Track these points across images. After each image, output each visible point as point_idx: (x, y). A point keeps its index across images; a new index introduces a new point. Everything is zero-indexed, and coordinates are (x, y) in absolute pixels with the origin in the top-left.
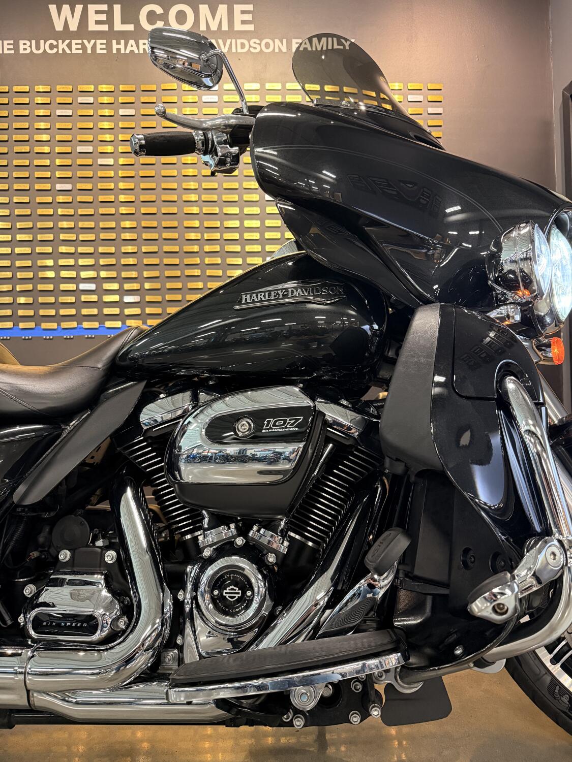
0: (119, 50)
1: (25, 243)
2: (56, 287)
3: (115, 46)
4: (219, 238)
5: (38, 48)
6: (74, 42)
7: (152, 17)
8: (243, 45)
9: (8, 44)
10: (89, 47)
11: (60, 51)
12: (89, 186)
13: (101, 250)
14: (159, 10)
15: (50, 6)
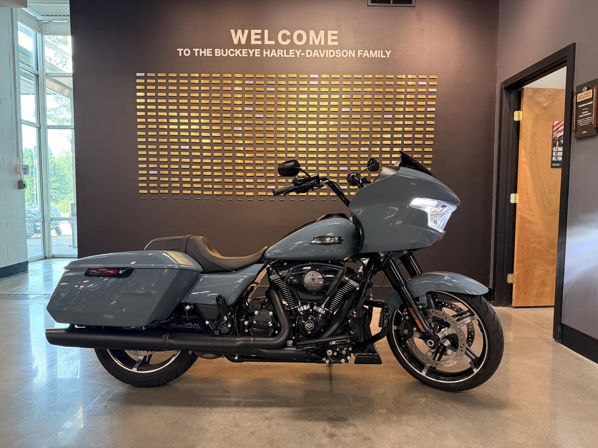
0: (267, 55)
1: (218, 157)
2: (234, 180)
3: (265, 53)
4: (316, 157)
5: (225, 53)
6: (243, 50)
7: (285, 37)
8: (332, 53)
9: (209, 51)
10: (251, 53)
11: (236, 55)
12: (251, 129)
13: (257, 162)
14: (288, 33)
15: (231, 30)
